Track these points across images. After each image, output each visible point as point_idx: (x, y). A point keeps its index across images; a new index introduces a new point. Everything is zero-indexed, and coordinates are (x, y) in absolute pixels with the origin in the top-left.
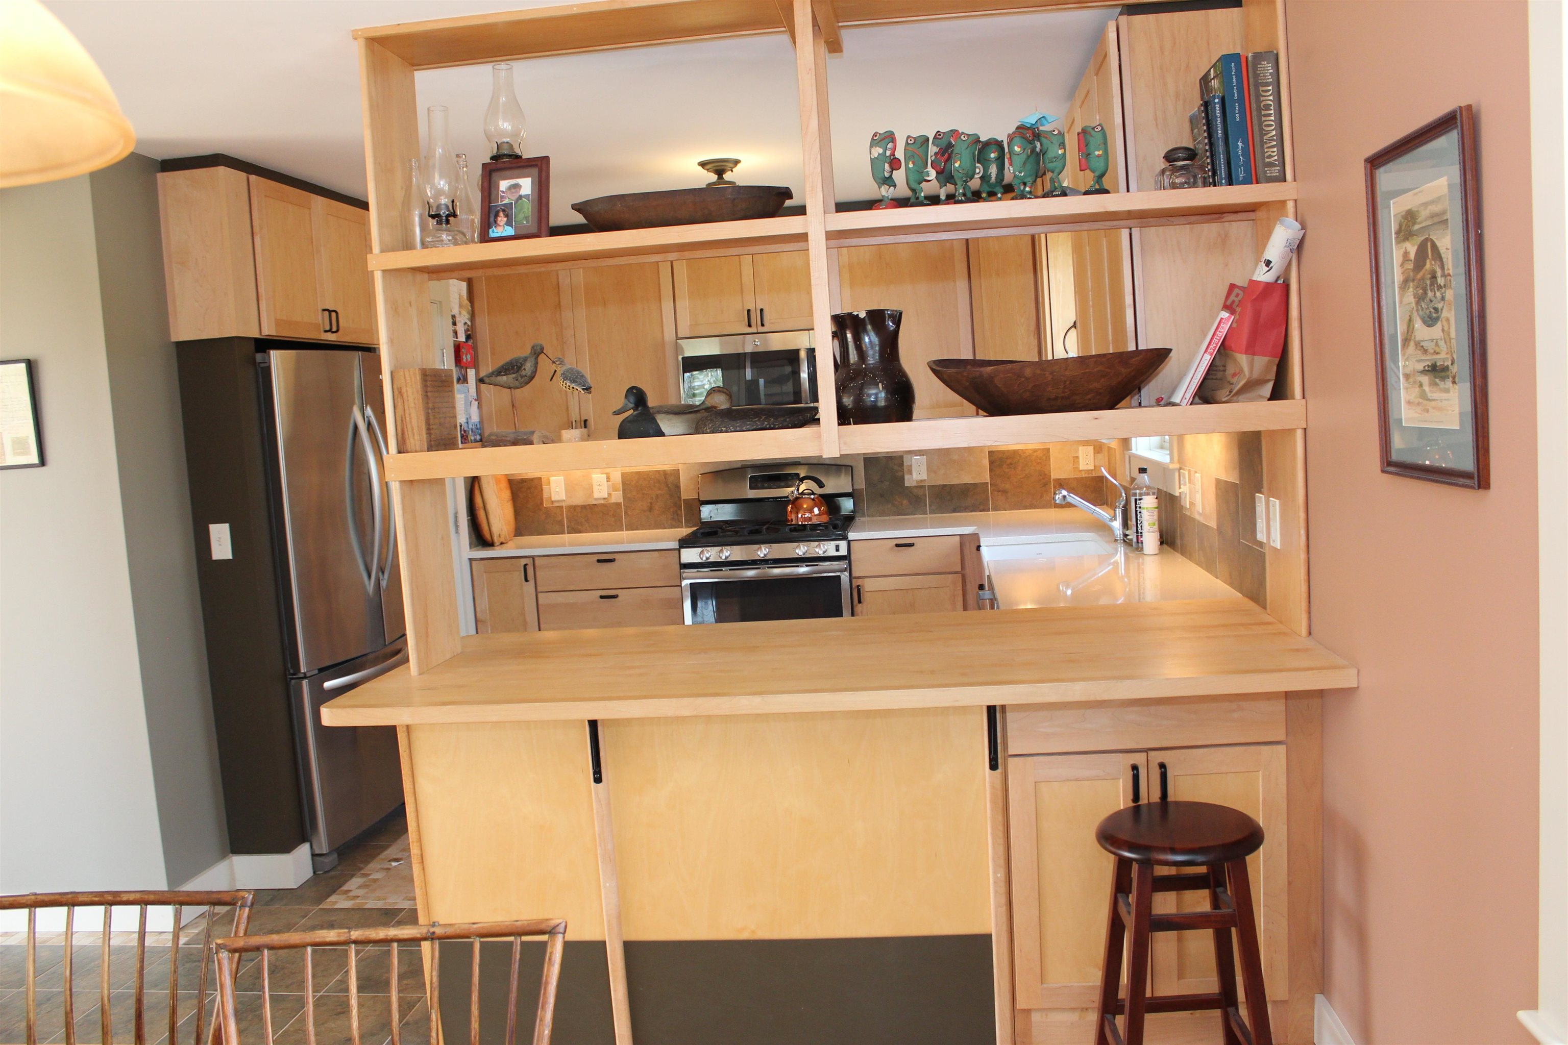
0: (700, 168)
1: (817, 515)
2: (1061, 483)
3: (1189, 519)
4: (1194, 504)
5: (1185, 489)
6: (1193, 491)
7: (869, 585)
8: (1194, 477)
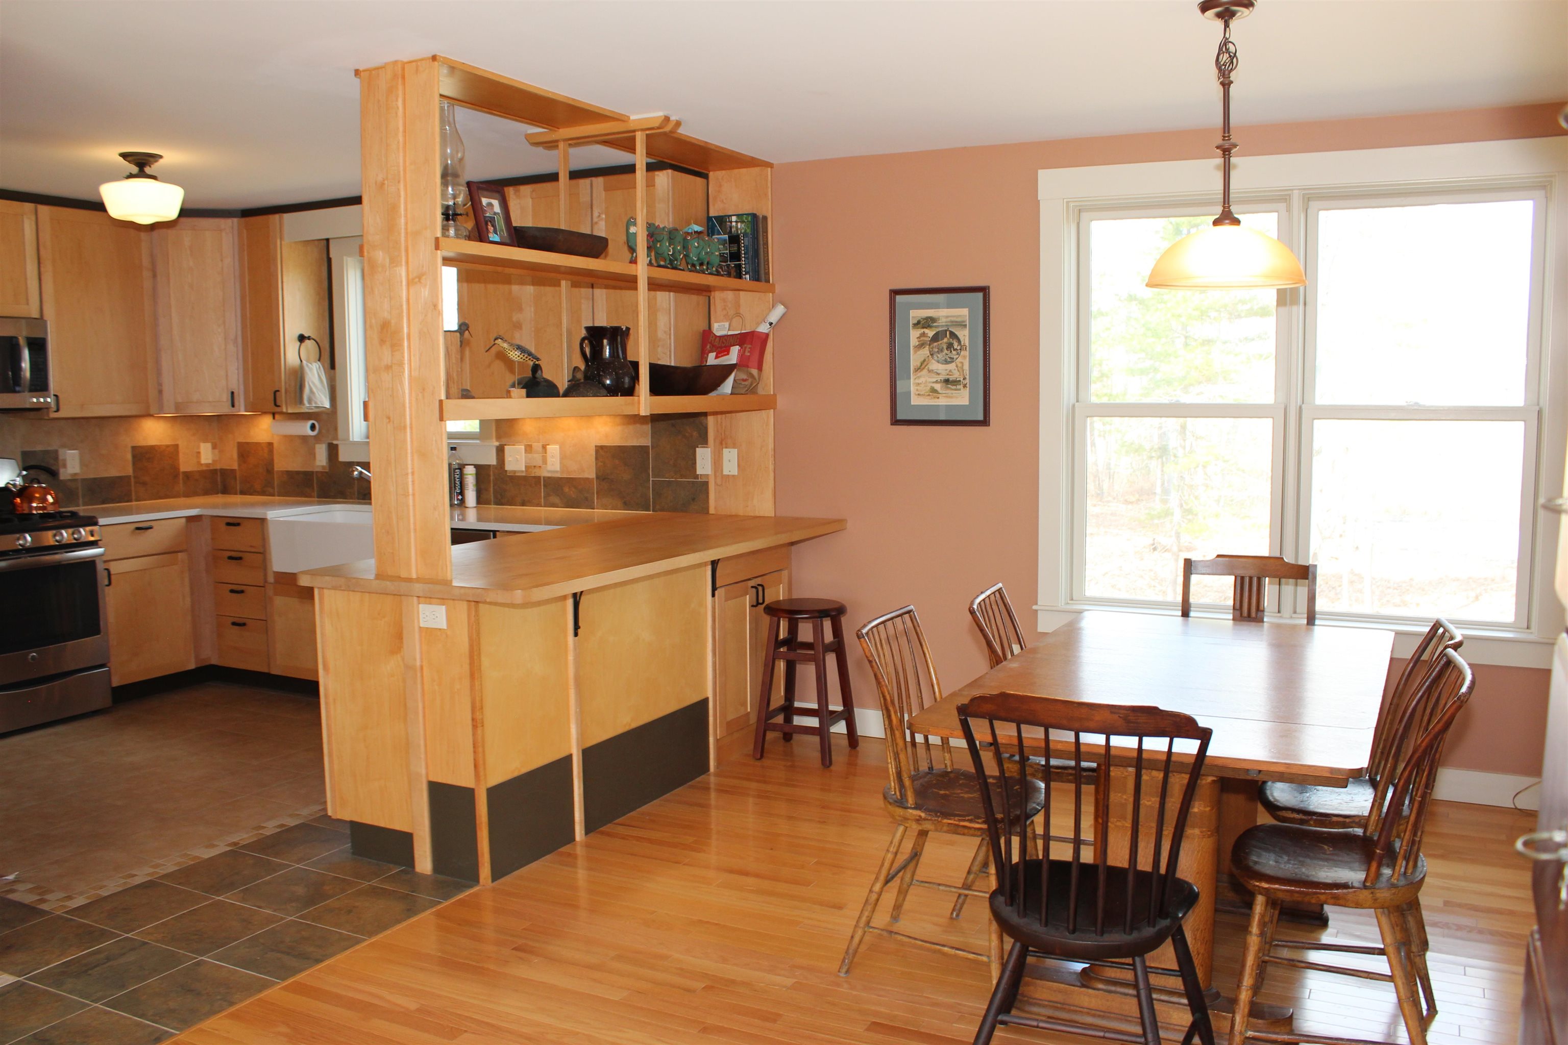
0: (121, 159)
1: (52, 504)
2: (188, 476)
3: (525, 478)
4: (540, 467)
5: (517, 458)
6: (537, 458)
7: (115, 568)
8: (540, 449)
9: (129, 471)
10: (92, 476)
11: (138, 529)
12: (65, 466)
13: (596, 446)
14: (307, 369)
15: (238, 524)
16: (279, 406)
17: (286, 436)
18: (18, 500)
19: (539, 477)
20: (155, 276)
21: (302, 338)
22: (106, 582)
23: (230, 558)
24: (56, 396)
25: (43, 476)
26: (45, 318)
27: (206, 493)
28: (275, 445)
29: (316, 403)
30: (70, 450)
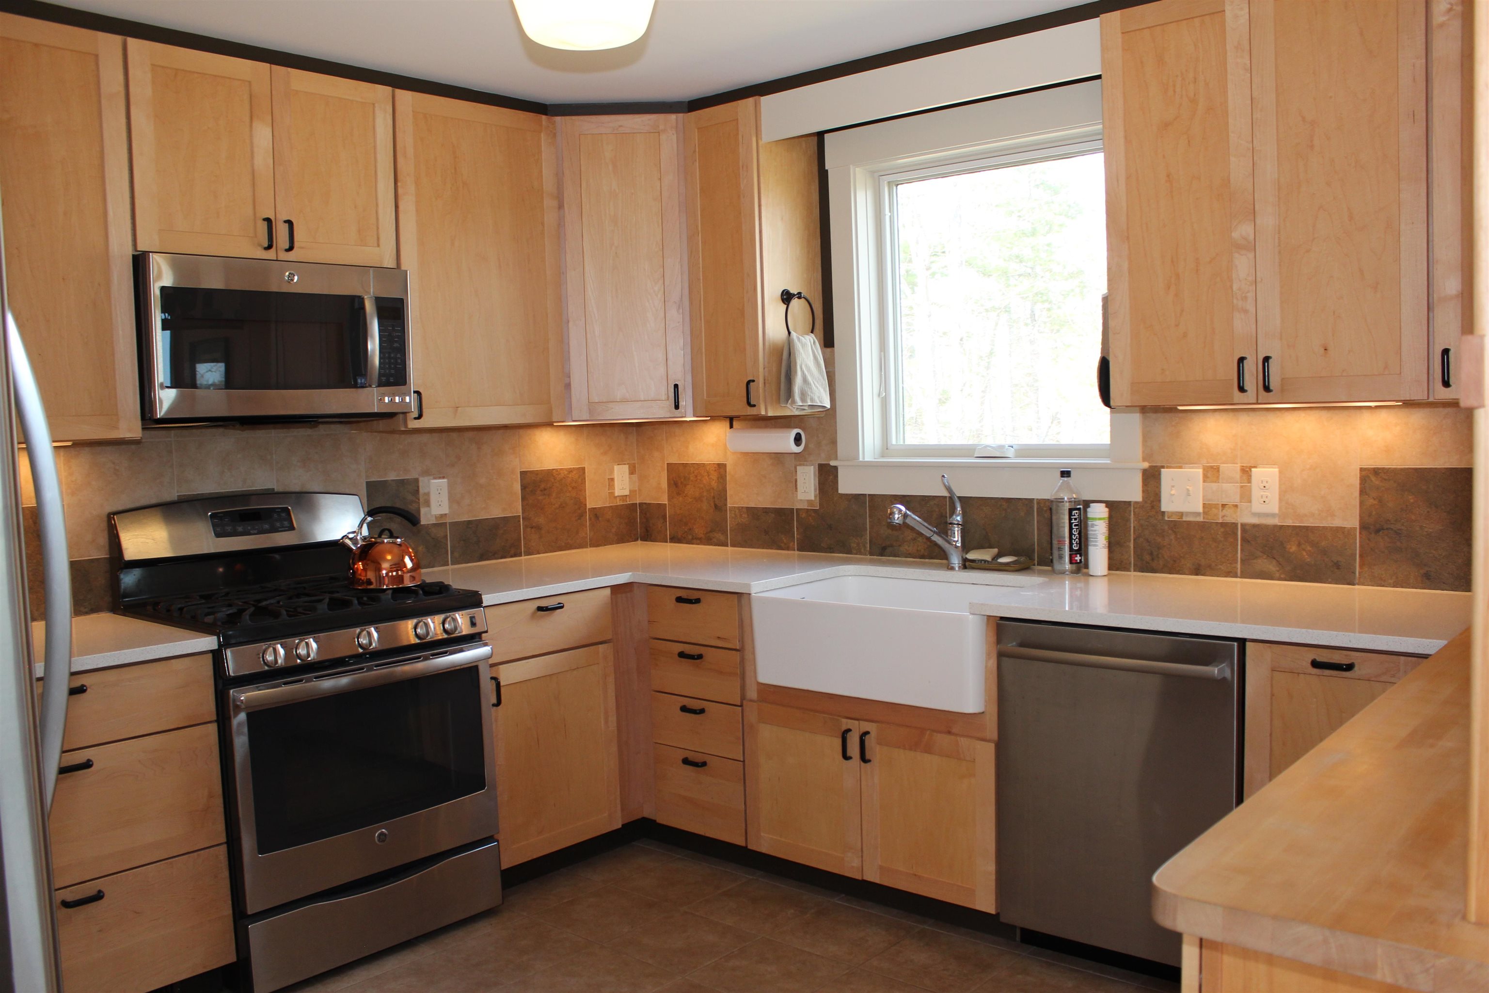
1: (410, 570)
2: (596, 513)
3: (1203, 526)
4: (1236, 506)
5: (1188, 490)
6: (1229, 491)
7: (508, 675)
8: (1237, 475)
9: (517, 509)
10: (465, 518)
11: (540, 609)
12: (428, 503)
13: (1361, 470)
14: (798, 346)
15: (698, 601)
16: (754, 406)
17: (746, 454)
18: (360, 565)
19: (1235, 525)
20: (561, 206)
21: (787, 297)
22: (494, 700)
23: (682, 655)
24: (418, 393)
25: (395, 524)
26: (403, 268)
27: (621, 539)
28: (728, 468)
29: (812, 400)
30: (435, 478)
